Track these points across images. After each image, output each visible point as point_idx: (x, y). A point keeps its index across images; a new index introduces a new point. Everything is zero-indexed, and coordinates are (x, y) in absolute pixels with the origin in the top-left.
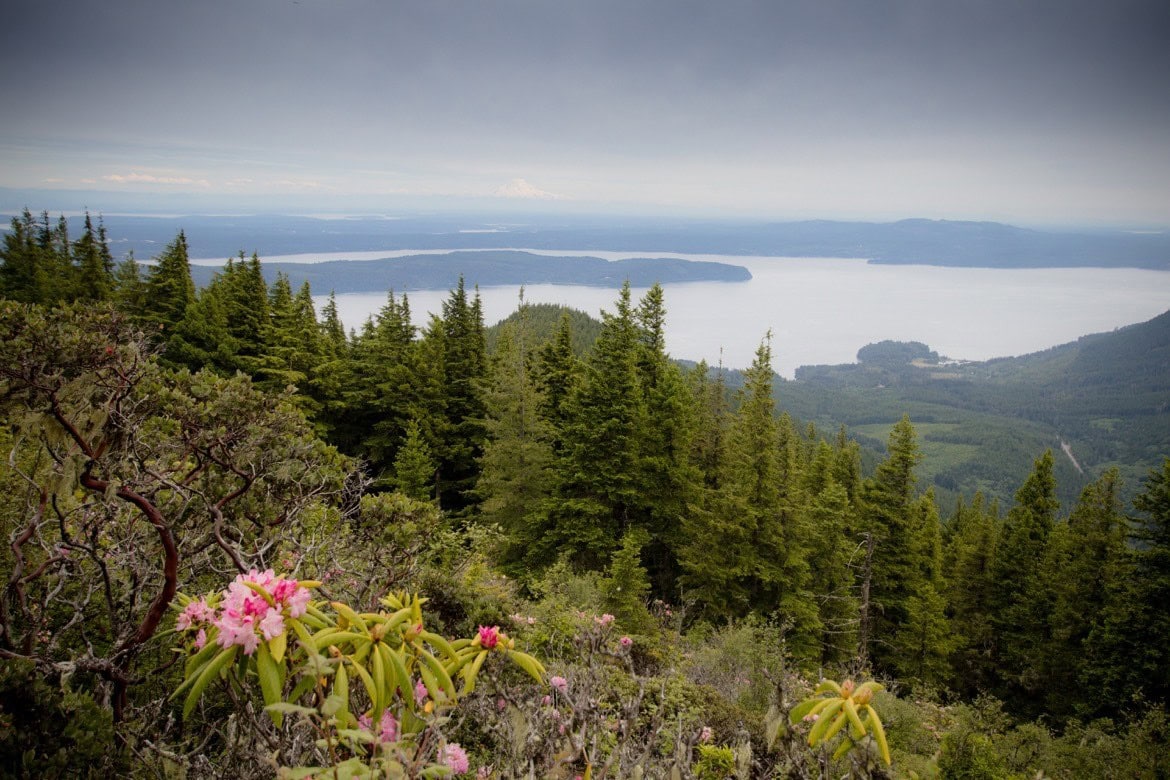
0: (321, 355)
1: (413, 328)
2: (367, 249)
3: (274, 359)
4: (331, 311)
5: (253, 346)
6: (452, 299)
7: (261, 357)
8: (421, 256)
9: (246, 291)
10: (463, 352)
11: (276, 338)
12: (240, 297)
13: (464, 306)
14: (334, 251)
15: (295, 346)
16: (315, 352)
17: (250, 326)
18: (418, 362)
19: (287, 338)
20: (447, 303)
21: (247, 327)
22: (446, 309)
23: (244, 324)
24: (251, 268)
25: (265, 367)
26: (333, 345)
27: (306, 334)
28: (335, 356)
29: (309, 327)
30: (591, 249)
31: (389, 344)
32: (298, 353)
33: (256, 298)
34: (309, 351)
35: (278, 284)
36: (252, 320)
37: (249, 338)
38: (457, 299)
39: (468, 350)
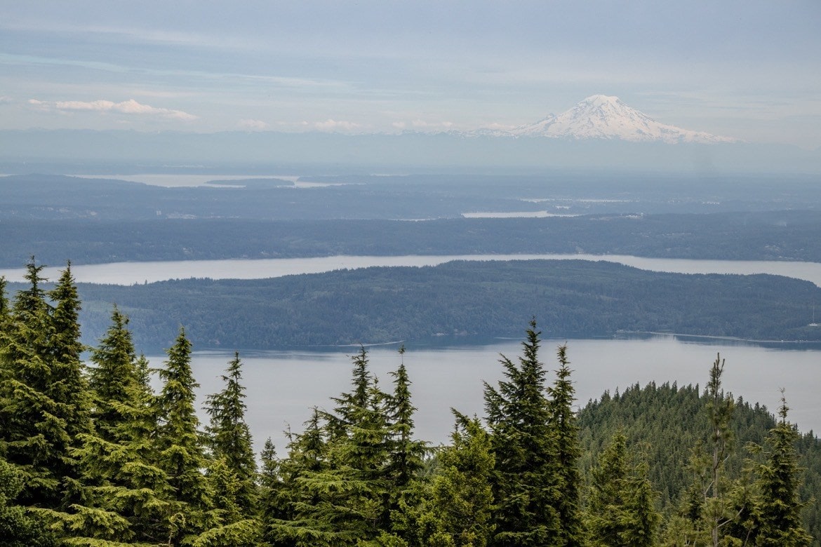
0: (205, 507)
1: (419, 448)
2: (253, 253)
3: (102, 514)
4: (230, 406)
5: (52, 484)
6: (509, 380)
7: (72, 511)
8: (375, 271)
9: (43, 357)
10: (531, 508)
11: (107, 465)
12: (28, 370)
13: (535, 398)
14: (179, 257)
15: (150, 486)
16: (194, 501)
17: (49, 437)
18: (430, 528)
19: (134, 466)
20: (498, 389)
21: (40, 440)
22: (493, 401)
23: (35, 432)
24: (56, 304)
25: (79, 533)
26: (233, 484)
27: (178, 457)
28: (236, 509)
29: (183, 443)
30: (774, 257)
31: (361, 484)
32: (156, 502)
33: (63, 373)
34: (178, 496)
35: (111, 342)
36: (53, 424)
37: (42, 463)
38: (521, 382)
39: (544, 501)
